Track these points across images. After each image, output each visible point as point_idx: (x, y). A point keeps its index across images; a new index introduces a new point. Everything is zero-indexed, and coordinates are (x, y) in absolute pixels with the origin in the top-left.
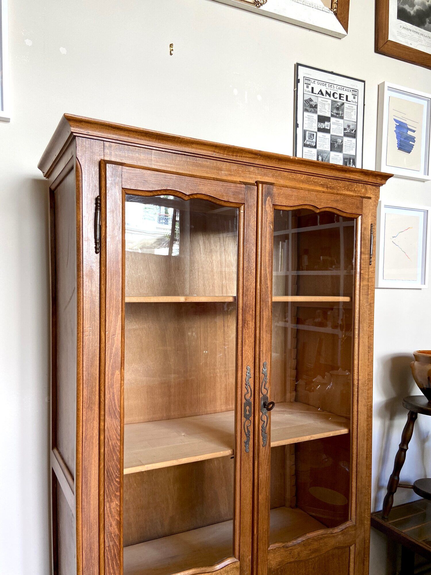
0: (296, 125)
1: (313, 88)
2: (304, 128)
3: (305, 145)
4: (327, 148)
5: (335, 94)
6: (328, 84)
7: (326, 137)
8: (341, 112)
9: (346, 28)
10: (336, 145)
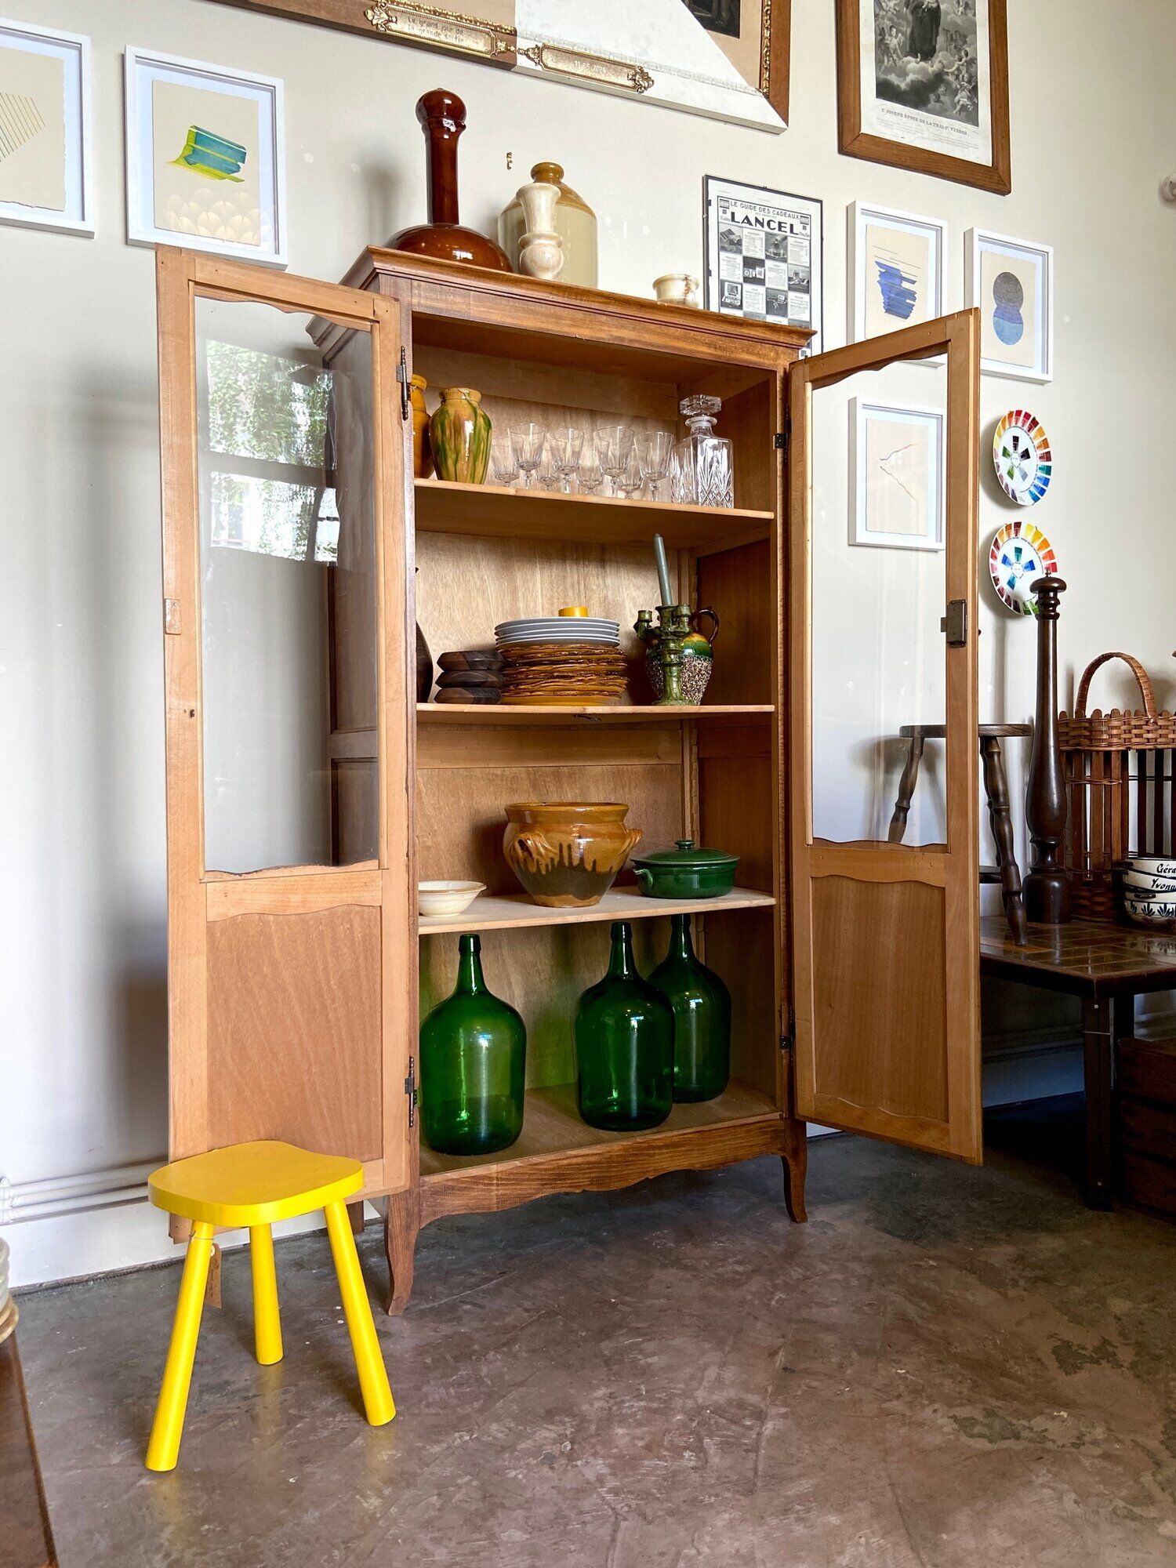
0: (707, 273)
1: (733, 214)
2: (721, 278)
4: (761, 307)
5: (771, 222)
6: (758, 207)
7: (758, 292)
8: (782, 252)
9: (785, 119)
10: (775, 304)
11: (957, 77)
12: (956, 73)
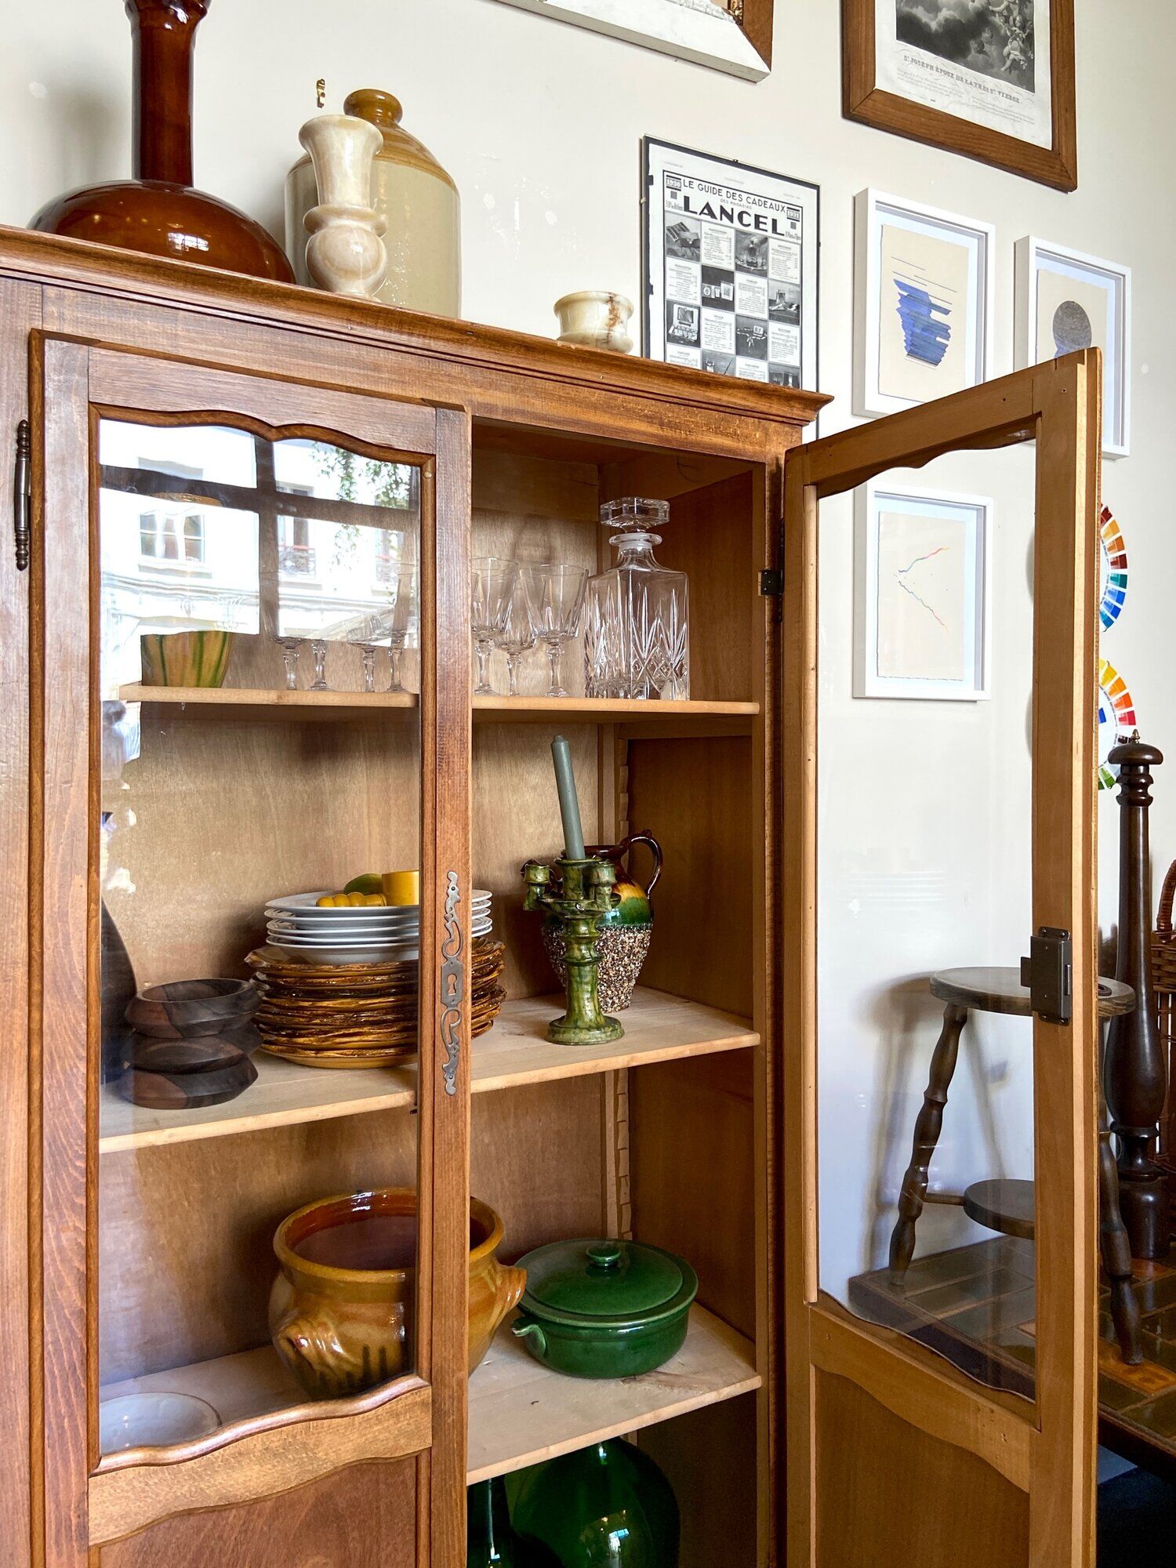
0: (647, 289)
1: (687, 199)
2: (668, 297)
3: (671, 338)
4: (728, 345)
5: (745, 215)
6: (724, 190)
7: (723, 321)
8: (760, 261)
9: (767, 57)
10: (750, 342)
11: (1007, 20)
12: (1005, 13)
